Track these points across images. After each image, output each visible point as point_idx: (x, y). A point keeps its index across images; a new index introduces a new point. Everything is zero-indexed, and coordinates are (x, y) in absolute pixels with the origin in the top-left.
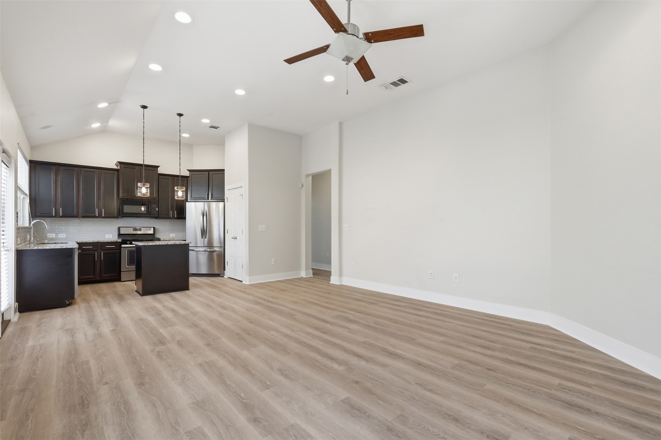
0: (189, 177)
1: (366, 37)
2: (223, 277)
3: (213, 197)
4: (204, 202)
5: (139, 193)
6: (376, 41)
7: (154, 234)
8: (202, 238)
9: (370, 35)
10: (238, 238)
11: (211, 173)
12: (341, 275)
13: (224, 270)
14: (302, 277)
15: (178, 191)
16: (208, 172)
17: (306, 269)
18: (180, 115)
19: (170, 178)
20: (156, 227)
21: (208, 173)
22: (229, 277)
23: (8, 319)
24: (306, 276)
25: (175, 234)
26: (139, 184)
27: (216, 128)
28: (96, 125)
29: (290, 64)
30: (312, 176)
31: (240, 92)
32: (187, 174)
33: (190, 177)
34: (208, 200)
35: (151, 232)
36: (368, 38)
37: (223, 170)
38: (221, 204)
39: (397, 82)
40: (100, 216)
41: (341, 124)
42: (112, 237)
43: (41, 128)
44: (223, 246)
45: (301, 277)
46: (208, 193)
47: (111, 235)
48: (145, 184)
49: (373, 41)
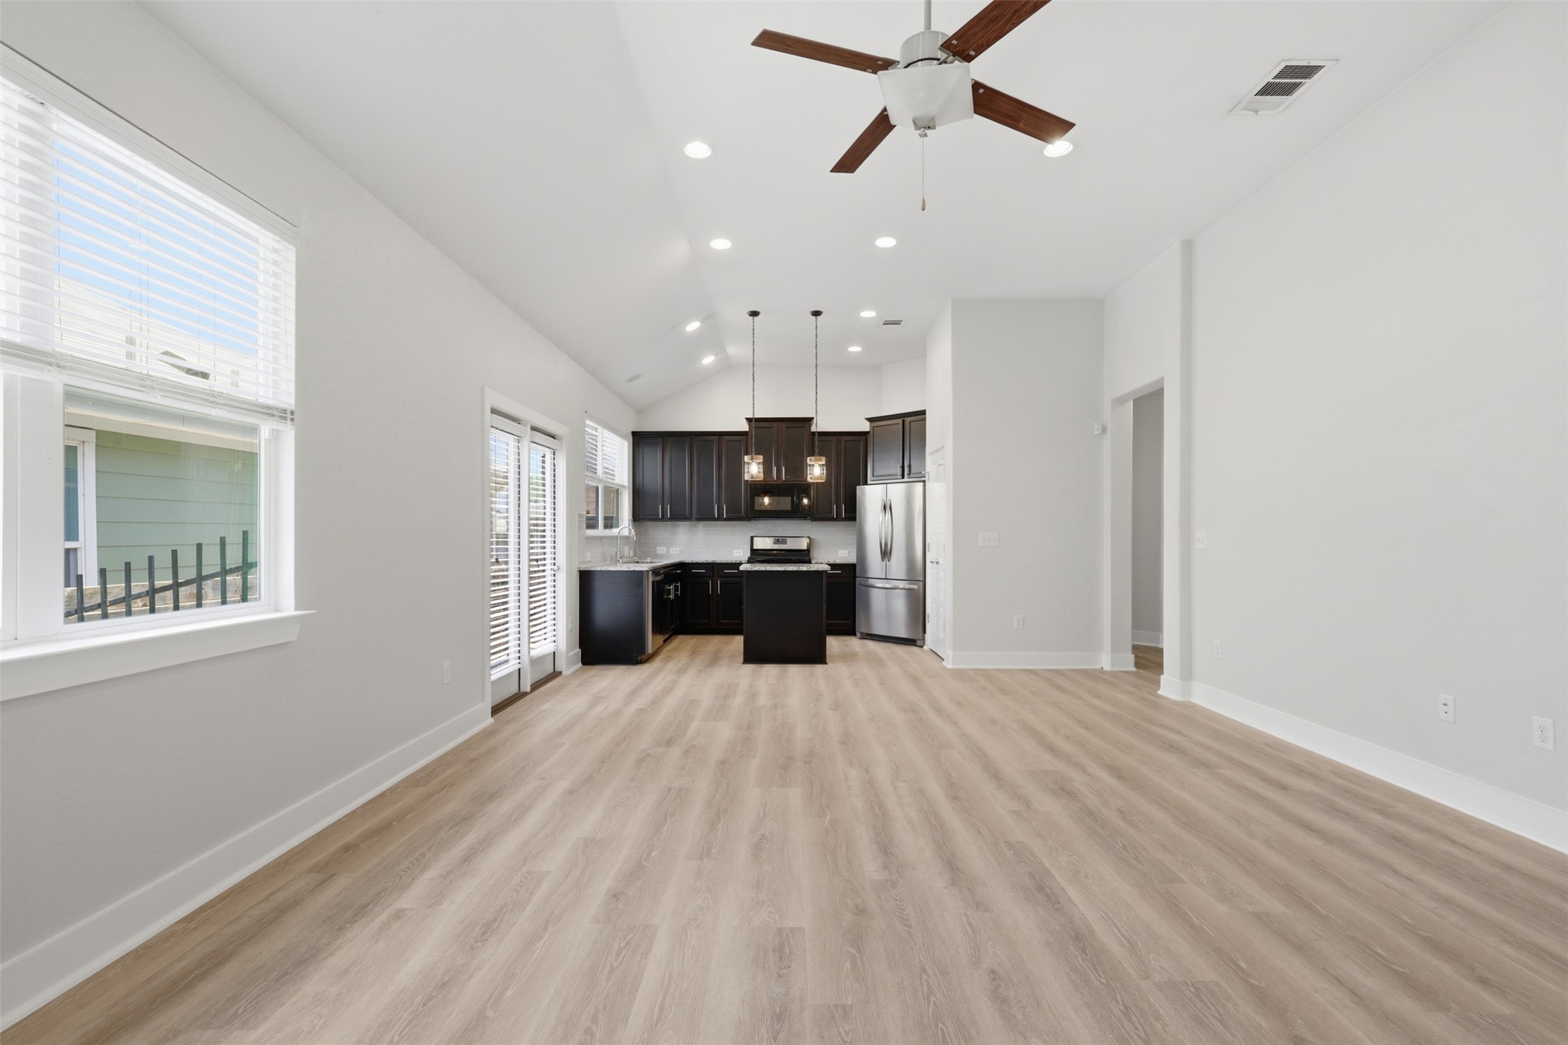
0: (868, 433)
1: (952, 52)
2: (922, 647)
3: (912, 472)
4: (887, 484)
5: (746, 475)
6: (981, 49)
7: (808, 550)
8: (883, 560)
9: (954, 42)
10: (941, 562)
11: (908, 420)
12: (1187, 674)
13: (924, 632)
14: (1102, 668)
15: (813, 465)
16: (901, 420)
17: (1115, 648)
18: (816, 314)
19: (834, 438)
20: (811, 537)
21: (903, 421)
22: (931, 649)
23: (560, 670)
24: (1112, 667)
25: (847, 552)
26: (746, 458)
27: (897, 323)
28: (708, 360)
29: (853, 171)
30: (1135, 401)
31: (886, 242)
32: (866, 427)
33: (871, 433)
34: (903, 478)
35: (803, 544)
36: (957, 52)
37: (923, 413)
38: (919, 487)
39: (1276, 81)
40: (720, 518)
41: (1188, 246)
42: (742, 554)
43: (629, 381)
44: (921, 578)
45: (1100, 667)
46: (901, 464)
47: (742, 551)
48: (755, 456)
49: (972, 53)
